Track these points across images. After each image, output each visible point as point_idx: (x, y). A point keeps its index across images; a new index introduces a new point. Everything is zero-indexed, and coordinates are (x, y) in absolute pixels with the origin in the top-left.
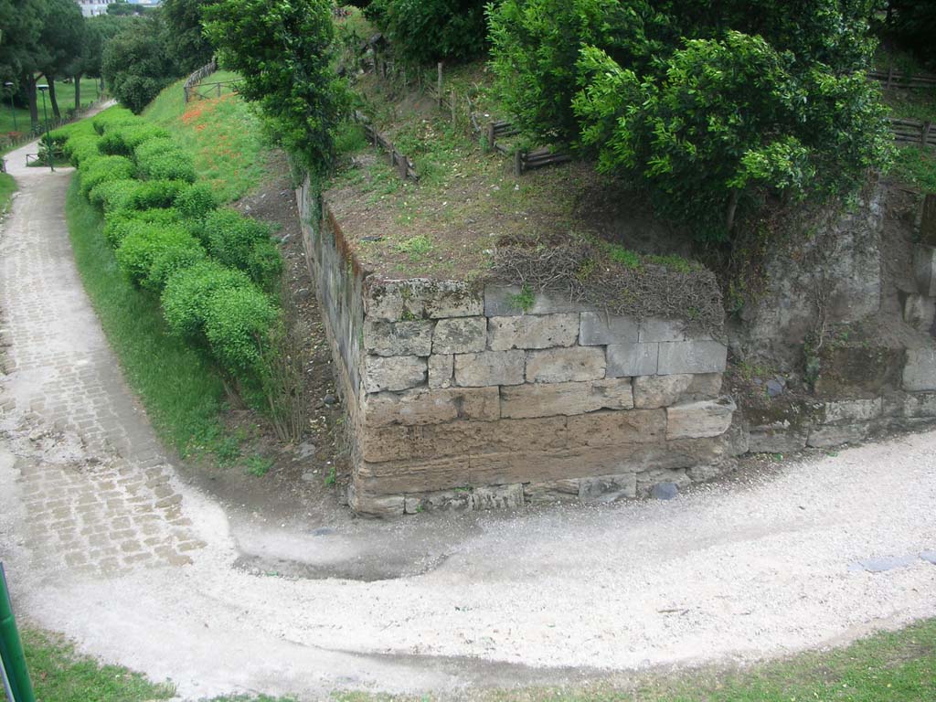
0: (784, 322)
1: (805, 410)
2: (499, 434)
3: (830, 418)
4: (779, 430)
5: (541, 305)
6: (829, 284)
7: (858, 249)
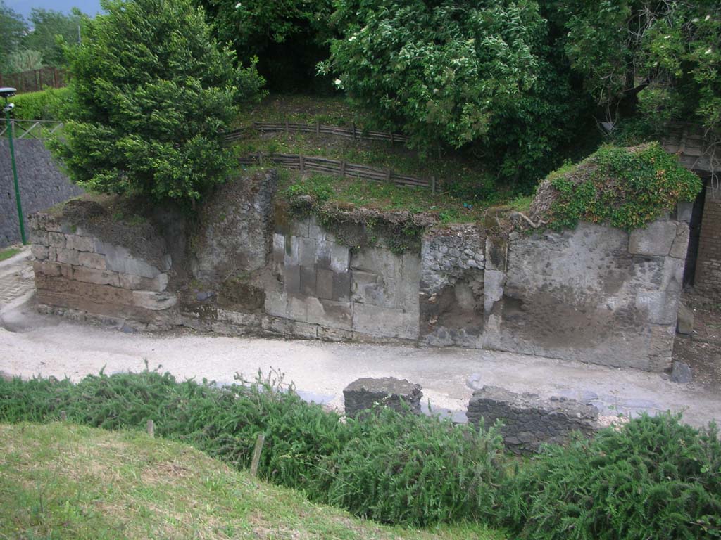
0: (215, 264)
1: (207, 312)
2: (74, 286)
3: (220, 318)
4: (194, 317)
5: (79, 232)
6: (236, 247)
7: (250, 229)
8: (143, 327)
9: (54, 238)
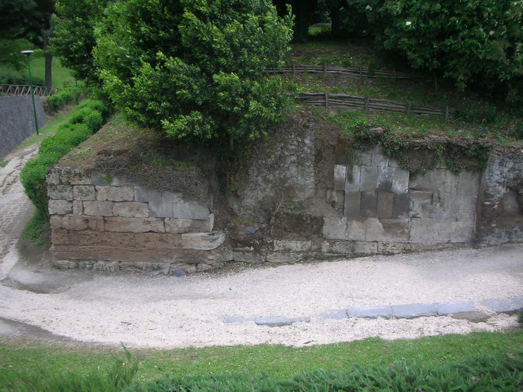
0: (260, 198)
1: (263, 243)
2: (105, 238)
3: (277, 248)
4: (248, 251)
6: (284, 180)
7: (300, 163)
8: (193, 268)
9: (81, 191)
